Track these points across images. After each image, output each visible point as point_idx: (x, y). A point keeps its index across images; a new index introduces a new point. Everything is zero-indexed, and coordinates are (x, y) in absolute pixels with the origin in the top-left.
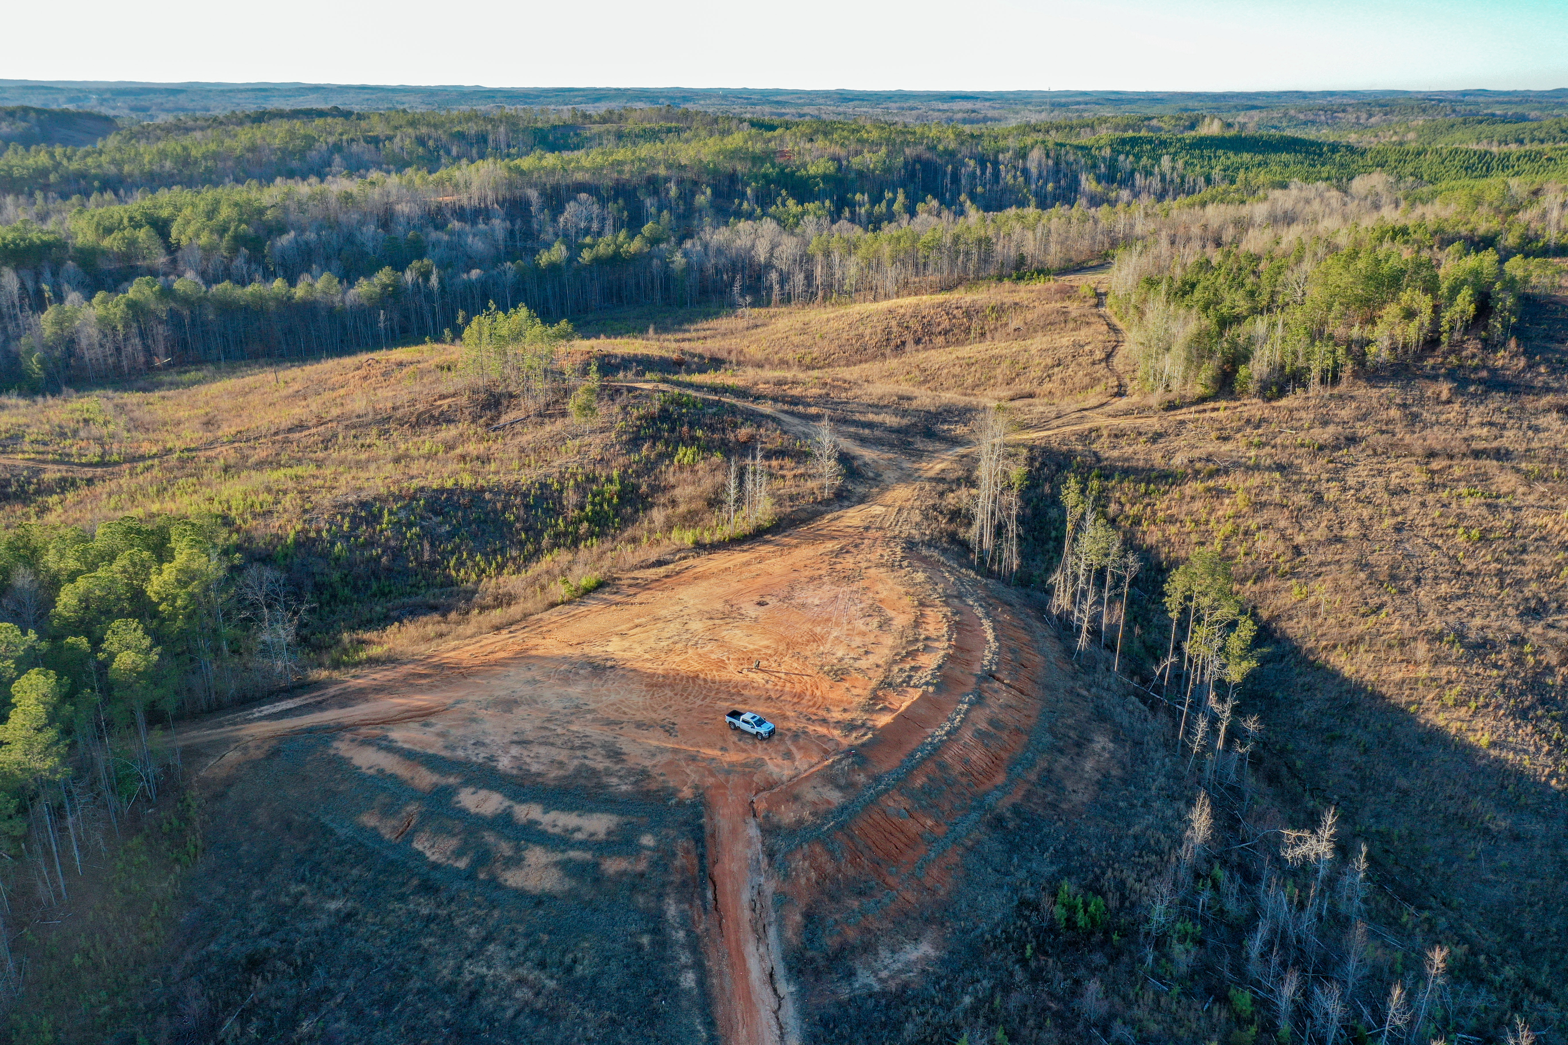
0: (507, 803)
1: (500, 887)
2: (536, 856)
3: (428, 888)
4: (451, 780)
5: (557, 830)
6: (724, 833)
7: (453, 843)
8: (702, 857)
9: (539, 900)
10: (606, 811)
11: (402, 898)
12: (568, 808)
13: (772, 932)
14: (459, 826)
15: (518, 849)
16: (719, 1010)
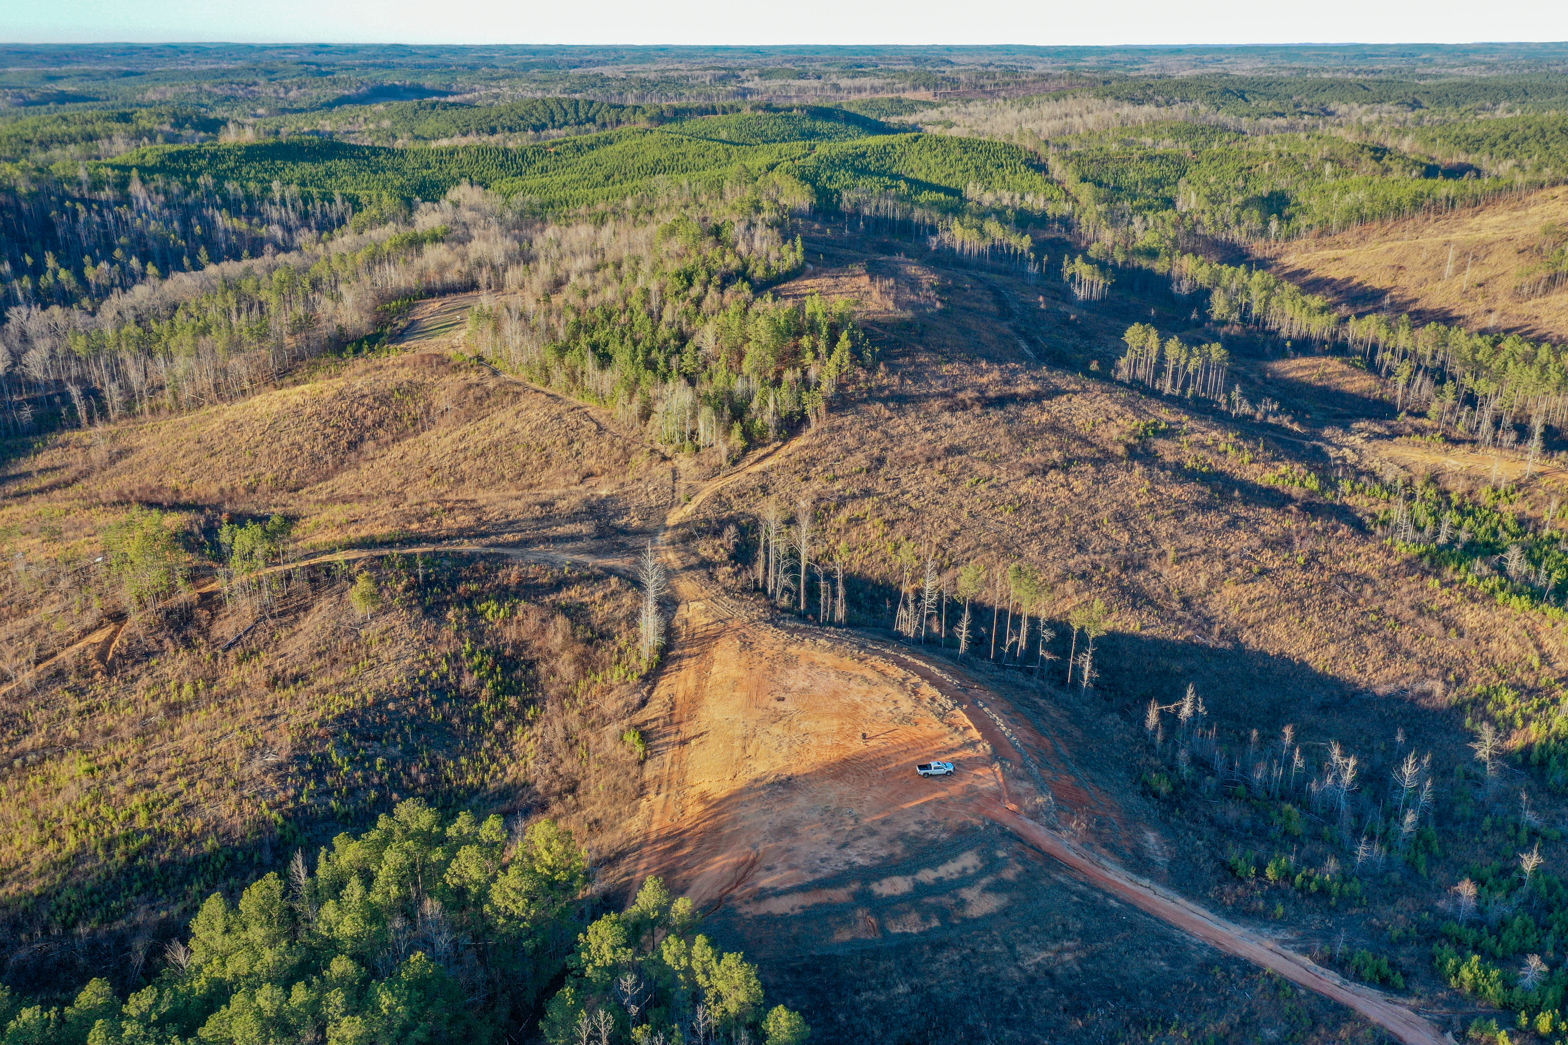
0: (909, 878)
1: (975, 920)
2: (968, 894)
3: (939, 946)
4: (855, 887)
5: (956, 876)
6: (1021, 830)
7: (914, 917)
8: (1032, 847)
9: (1005, 912)
10: (964, 851)
11: (932, 960)
12: (944, 861)
13: (1103, 861)
14: (905, 906)
15: (955, 896)
16: (1140, 906)
